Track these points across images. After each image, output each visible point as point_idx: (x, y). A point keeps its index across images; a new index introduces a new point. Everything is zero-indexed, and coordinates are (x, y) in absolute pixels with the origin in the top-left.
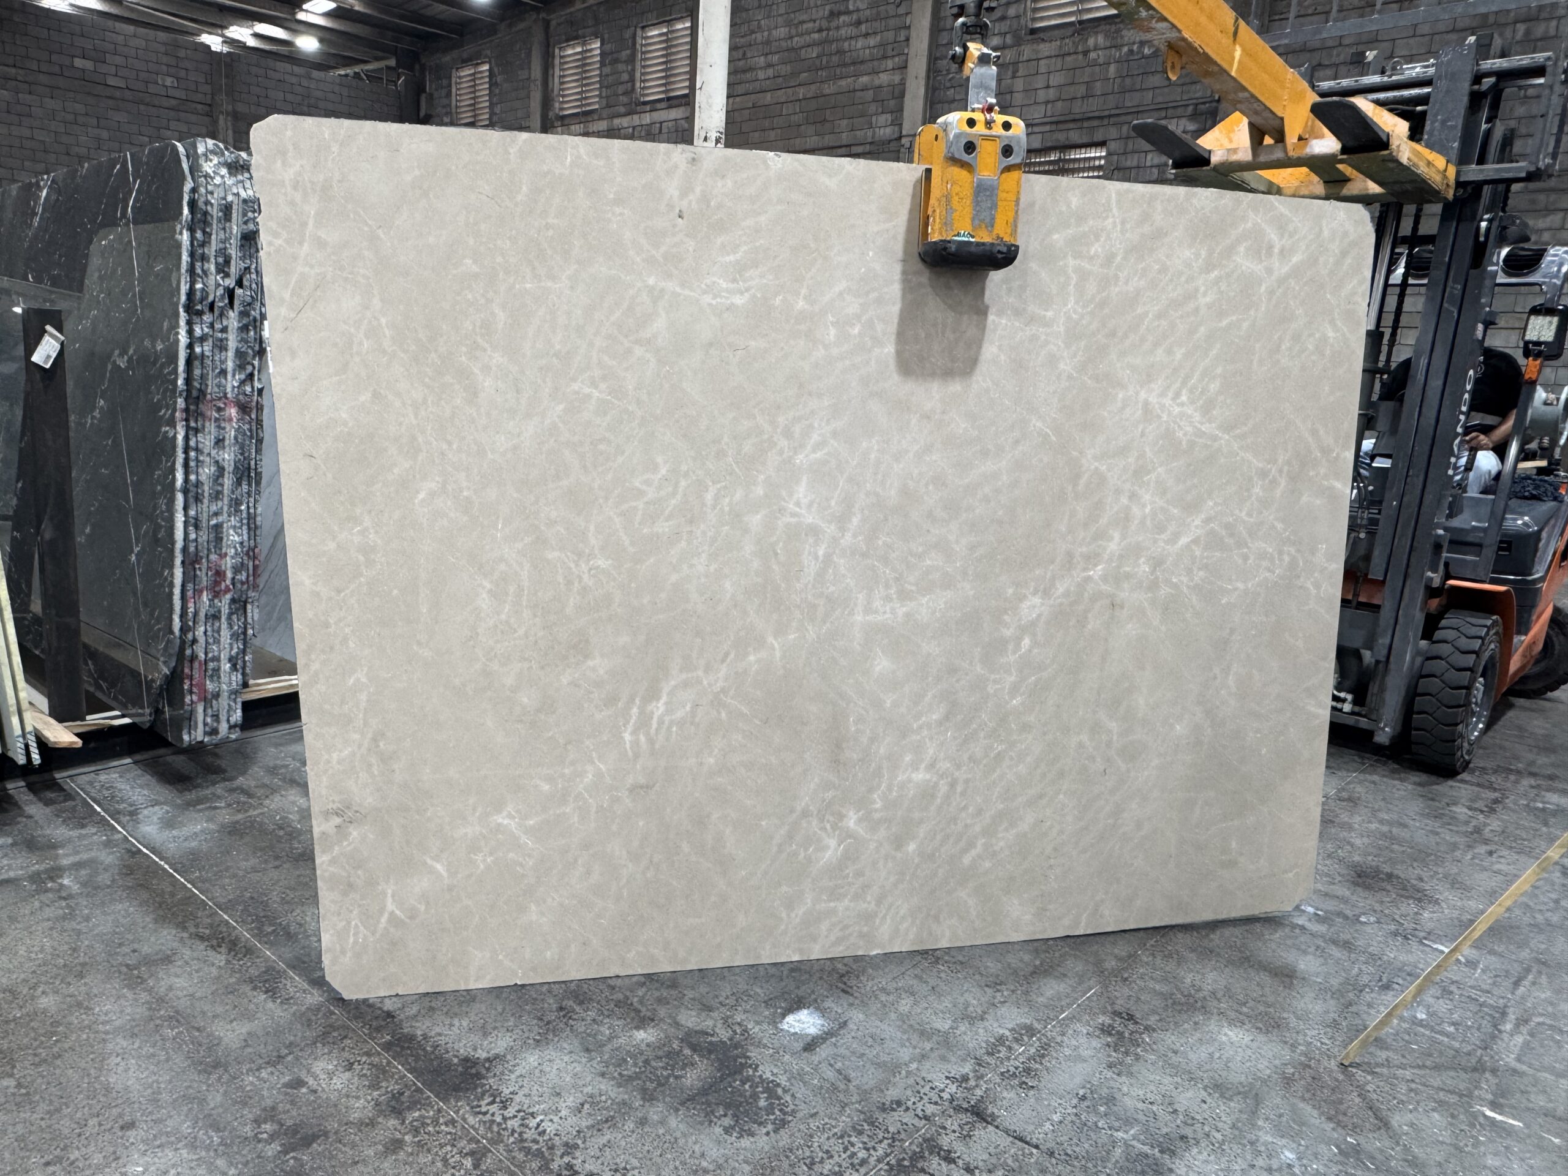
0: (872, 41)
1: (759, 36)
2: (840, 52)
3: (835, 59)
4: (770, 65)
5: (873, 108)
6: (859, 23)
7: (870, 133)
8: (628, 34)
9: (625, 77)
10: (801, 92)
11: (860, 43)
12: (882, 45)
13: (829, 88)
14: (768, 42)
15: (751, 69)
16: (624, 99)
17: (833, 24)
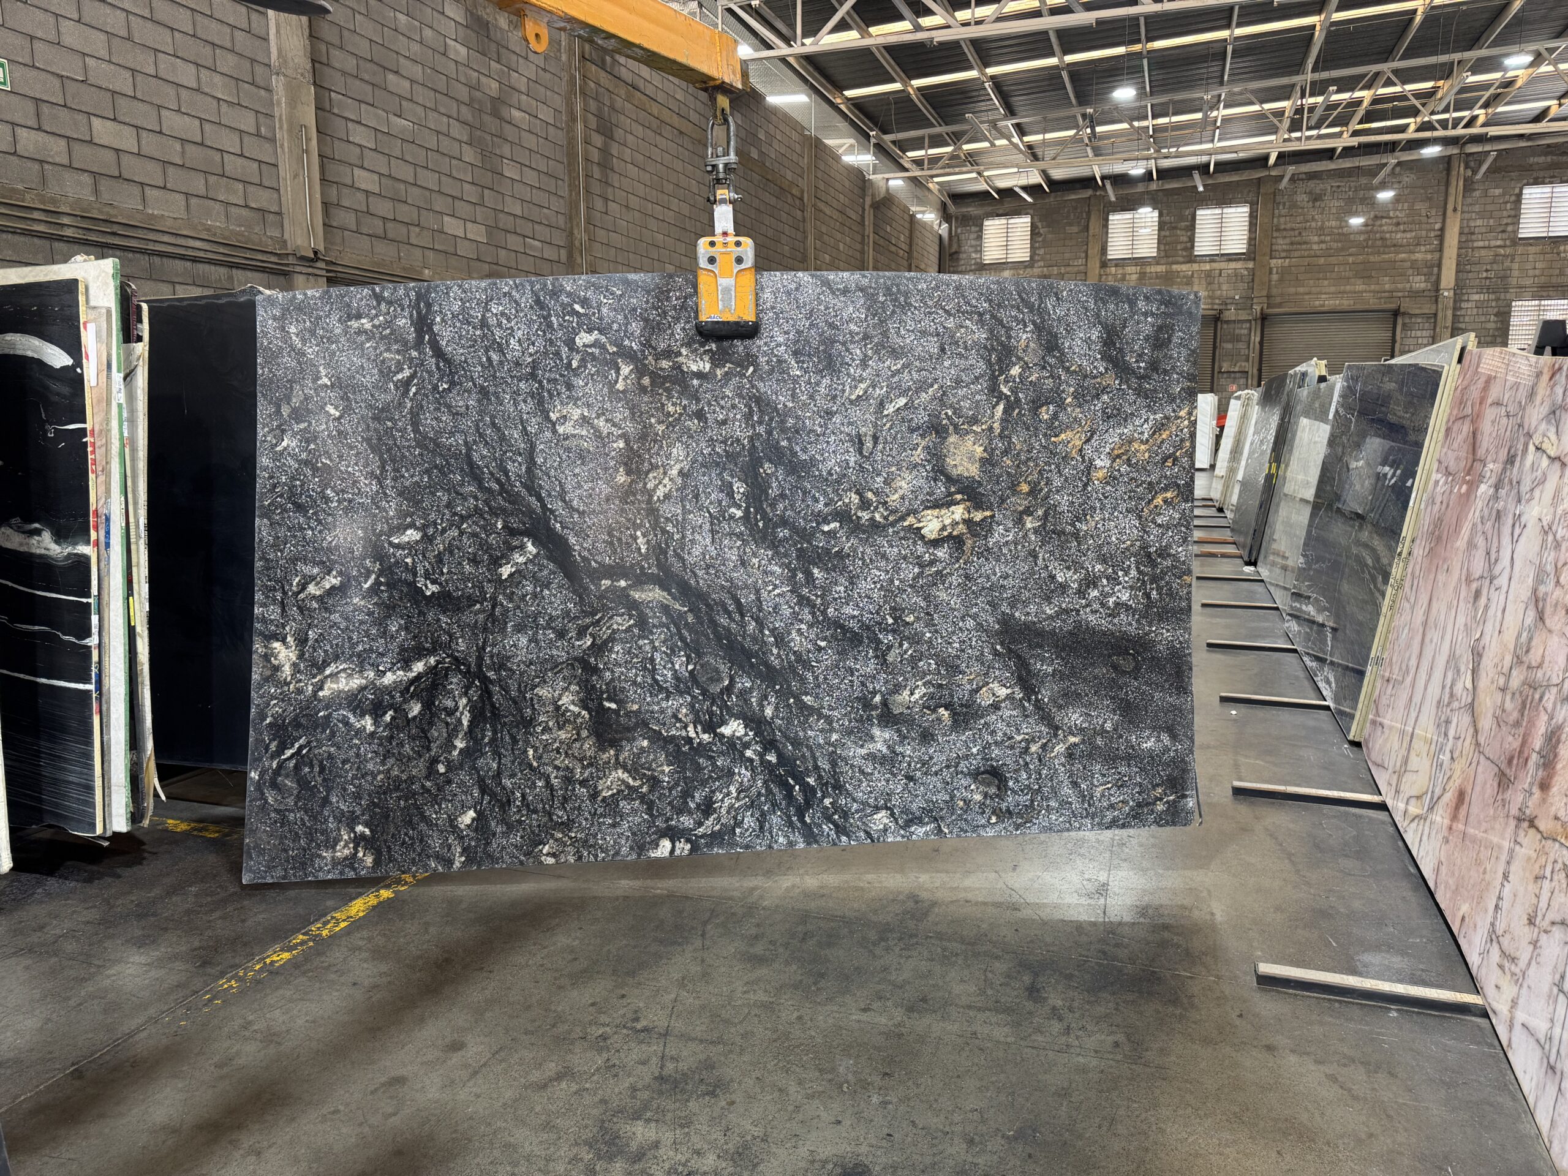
0: (1408, 235)
1: (1313, 224)
3: (1379, 243)
4: (1322, 242)
5: (1410, 272)
6: (1398, 224)
7: (1408, 286)
8: (1187, 211)
9: (1184, 238)
10: (1351, 259)
11: (1399, 236)
12: (1416, 238)
13: (1372, 258)
14: (1322, 228)
15: (1305, 243)
16: (1183, 253)
17: (1378, 223)
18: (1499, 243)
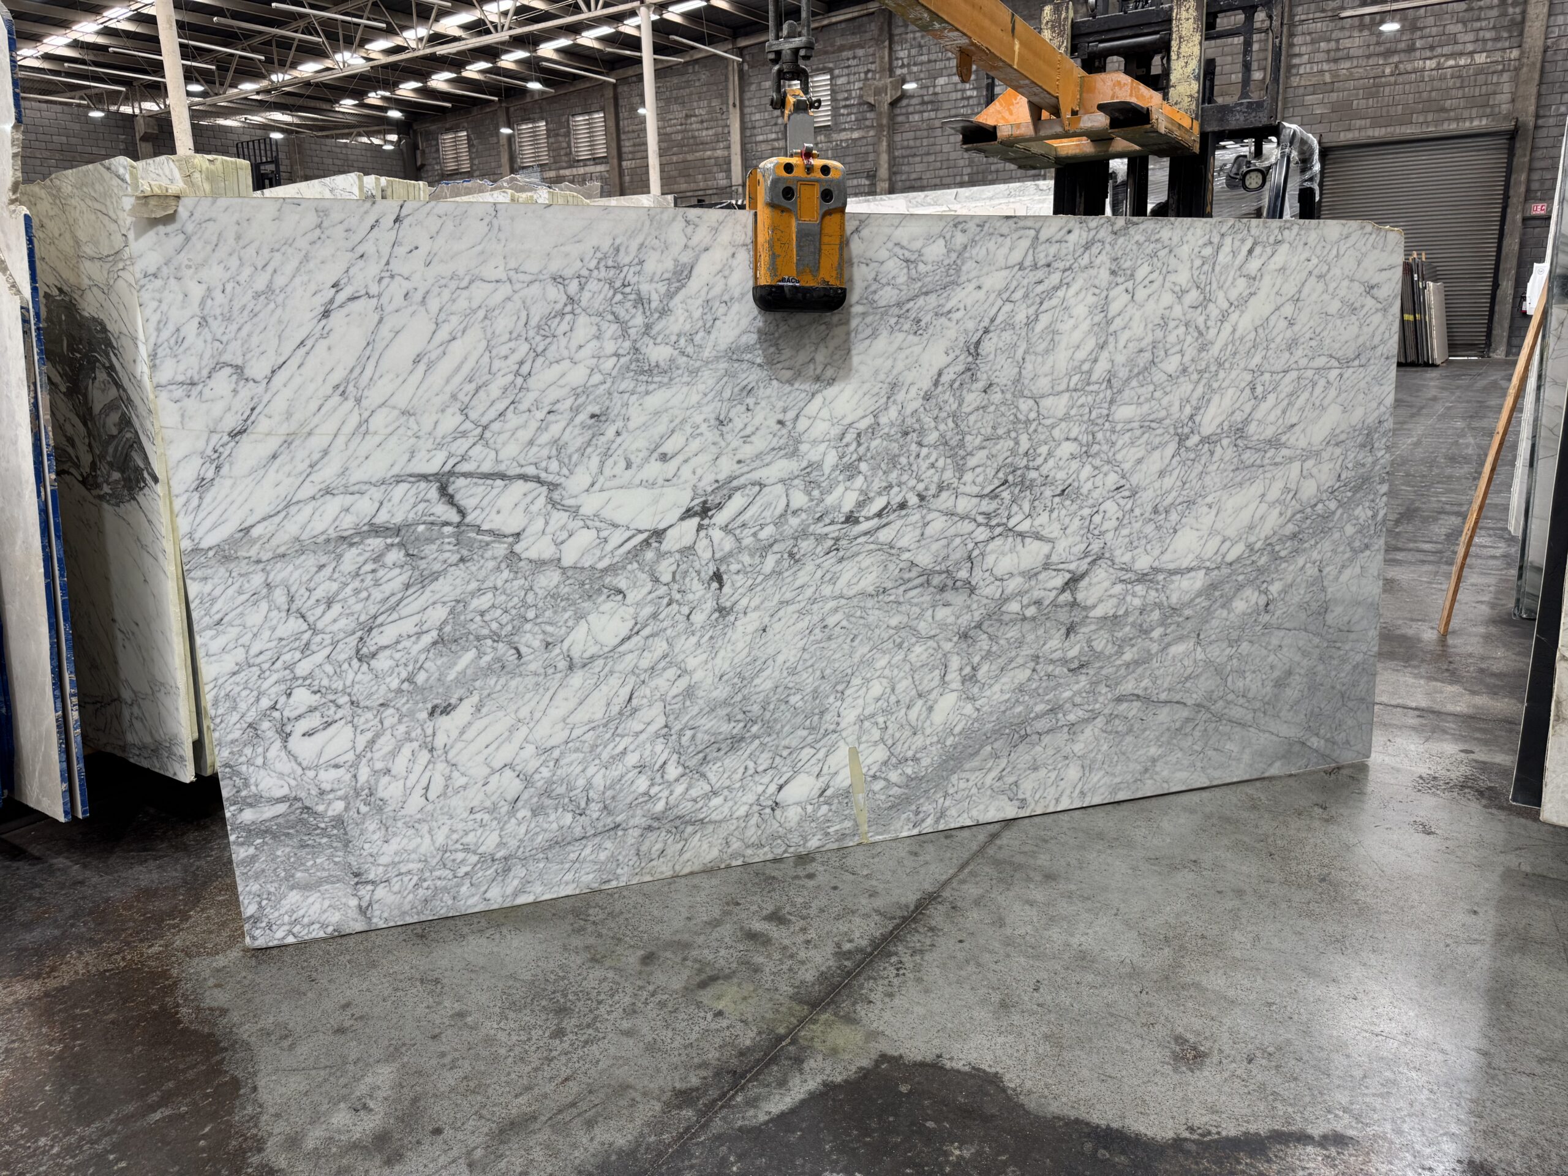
0: (711, 132)
2: (694, 137)
3: (692, 141)
5: (715, 169)
6: (702, 122)
8: (564, 119)
9: (564, 145)
10: (675, 159)
11: (704, 133)
12: (716, 135)
13: (690, 157)
16: (564, 158)
18: (773, 136)
